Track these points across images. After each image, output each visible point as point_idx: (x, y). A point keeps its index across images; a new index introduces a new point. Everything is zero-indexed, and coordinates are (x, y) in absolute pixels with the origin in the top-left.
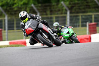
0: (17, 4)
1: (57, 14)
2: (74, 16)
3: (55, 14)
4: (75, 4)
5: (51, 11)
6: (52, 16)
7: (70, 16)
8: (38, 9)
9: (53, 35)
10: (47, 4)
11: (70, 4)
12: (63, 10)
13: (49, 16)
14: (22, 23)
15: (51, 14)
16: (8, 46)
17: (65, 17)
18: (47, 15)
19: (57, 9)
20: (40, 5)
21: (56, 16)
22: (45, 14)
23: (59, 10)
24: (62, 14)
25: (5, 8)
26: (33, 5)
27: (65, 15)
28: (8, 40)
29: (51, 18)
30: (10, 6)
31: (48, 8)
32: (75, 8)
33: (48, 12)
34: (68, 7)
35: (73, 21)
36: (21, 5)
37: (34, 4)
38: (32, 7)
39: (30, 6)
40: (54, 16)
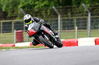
0: (38, 6)
1: (78, 16)
2: (95, 18)
3: (76, 16)
4: (96, 6)
5: (72, 13)
6: (73, 18)
7: (91, 18)
8: (59, 11)
9: (54, 37)
10: (68, 6)
11: (91, 6)
12: (83, 12)
13: (70, 18)
14: (26, 25)
15: (72, 16)
16: (29, 47)
17: (86, 19)
18: (68, 17)
19: (78, 11)
20: (61, 7)
21: (77, 17)
22: (66, 15)
23: (80, 12)
24: (82, 16)
25: (26, 9)
26: (53, 7)
27: (86, 17)
28: (28, 41)
29: (72, 20)
30: (31, 8)
31: (69, 10)
32: (96, 10)
33: (69, 14)
34: (89, 9)
35: (94, 23)
36: (42, 7)
37: (55, 6)
38: (53, 9)
39: (51, 8)
40: (75, 18)
